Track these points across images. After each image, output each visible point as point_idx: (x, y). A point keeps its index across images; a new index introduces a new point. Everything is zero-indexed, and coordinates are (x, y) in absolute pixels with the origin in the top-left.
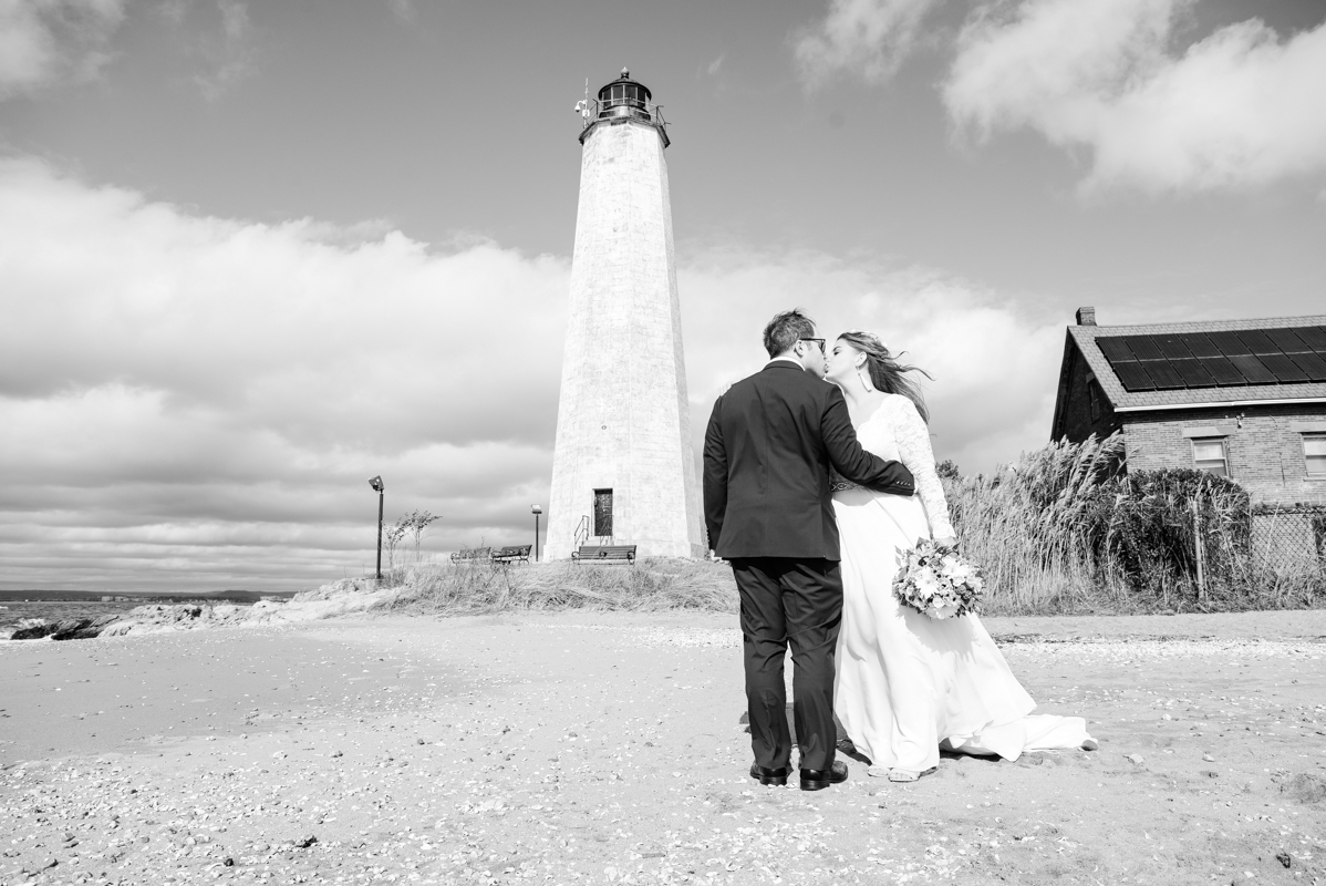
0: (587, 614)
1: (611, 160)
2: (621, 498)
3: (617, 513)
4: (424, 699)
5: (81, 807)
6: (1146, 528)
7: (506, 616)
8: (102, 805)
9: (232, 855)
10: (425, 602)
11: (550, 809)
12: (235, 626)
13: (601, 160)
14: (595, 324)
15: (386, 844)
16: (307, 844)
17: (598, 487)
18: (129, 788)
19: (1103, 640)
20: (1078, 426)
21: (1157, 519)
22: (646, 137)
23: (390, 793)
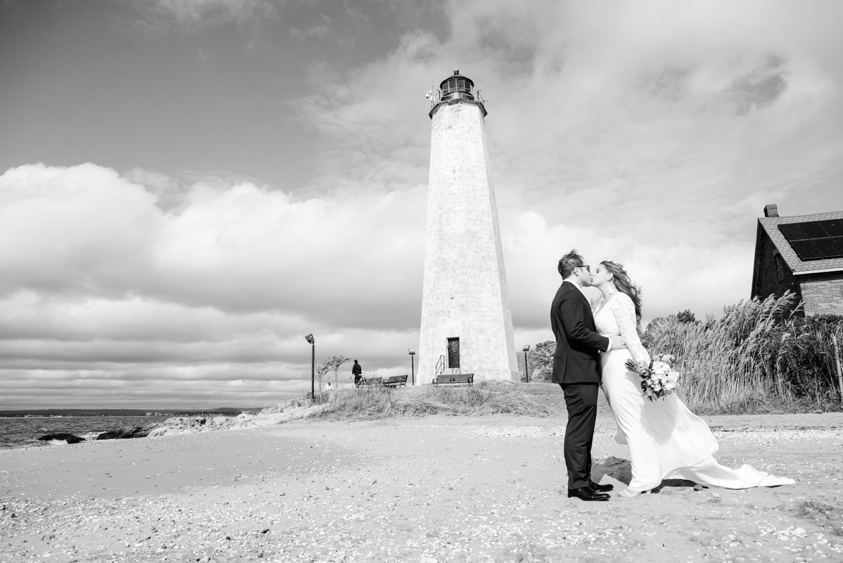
0: (440, 418)
1: (450, 127)
2: (464, 343)
3: (462, 353)
4: (333, 467)
5: (157, 517)
6: (804, 355)
7: (389, 420)
8: (166, 516)
9: (229, 536)
10: (340, 412)
11: (387, 518)
12: (226, 430)
13: (443, 127)
14: (444, 232)
15: (303, 532)
16: (265, 532)
17: (450, 337)
18: (178, 509)
20: (770, 285)
21: (811, 349)
22: (471, 111)
23: (308, 511)
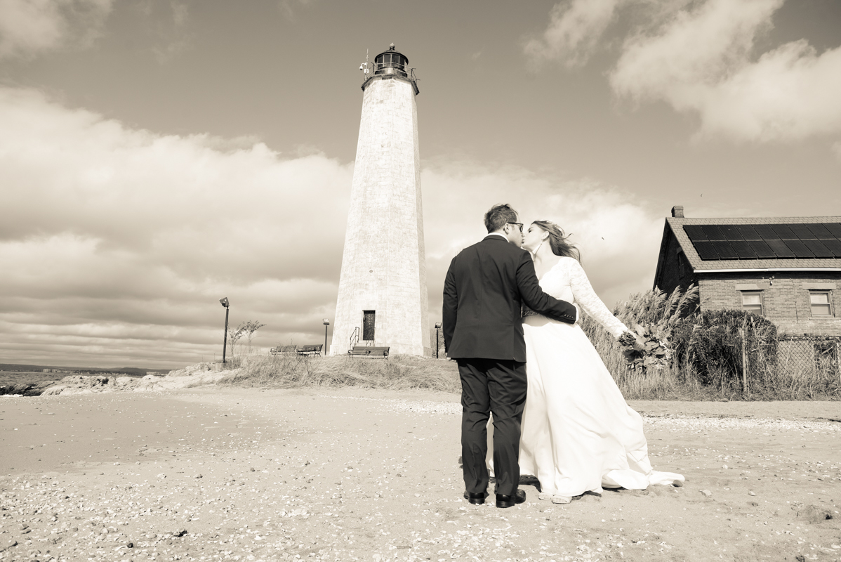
0: (357, 390)
1: (382, 102)
2: (380, 316)
3: (377, 326)
4: (254, 442)
5: (32, 507)
6: (712, 346)
7: (305, 389)
8: (46, 506)
9: (132, 541)
10: (254, 379)
11: (337, 515)
12: (130, 391)
13: (375, 101)
14: (367, 205)
15: (232, 536)
16: (181, 535)
17: (366, 309)
18: (64, 495)
19: (684, 416)
20: (671, 280)
21: (719, 341)
22: (404, 88)
23: (233, 502)
